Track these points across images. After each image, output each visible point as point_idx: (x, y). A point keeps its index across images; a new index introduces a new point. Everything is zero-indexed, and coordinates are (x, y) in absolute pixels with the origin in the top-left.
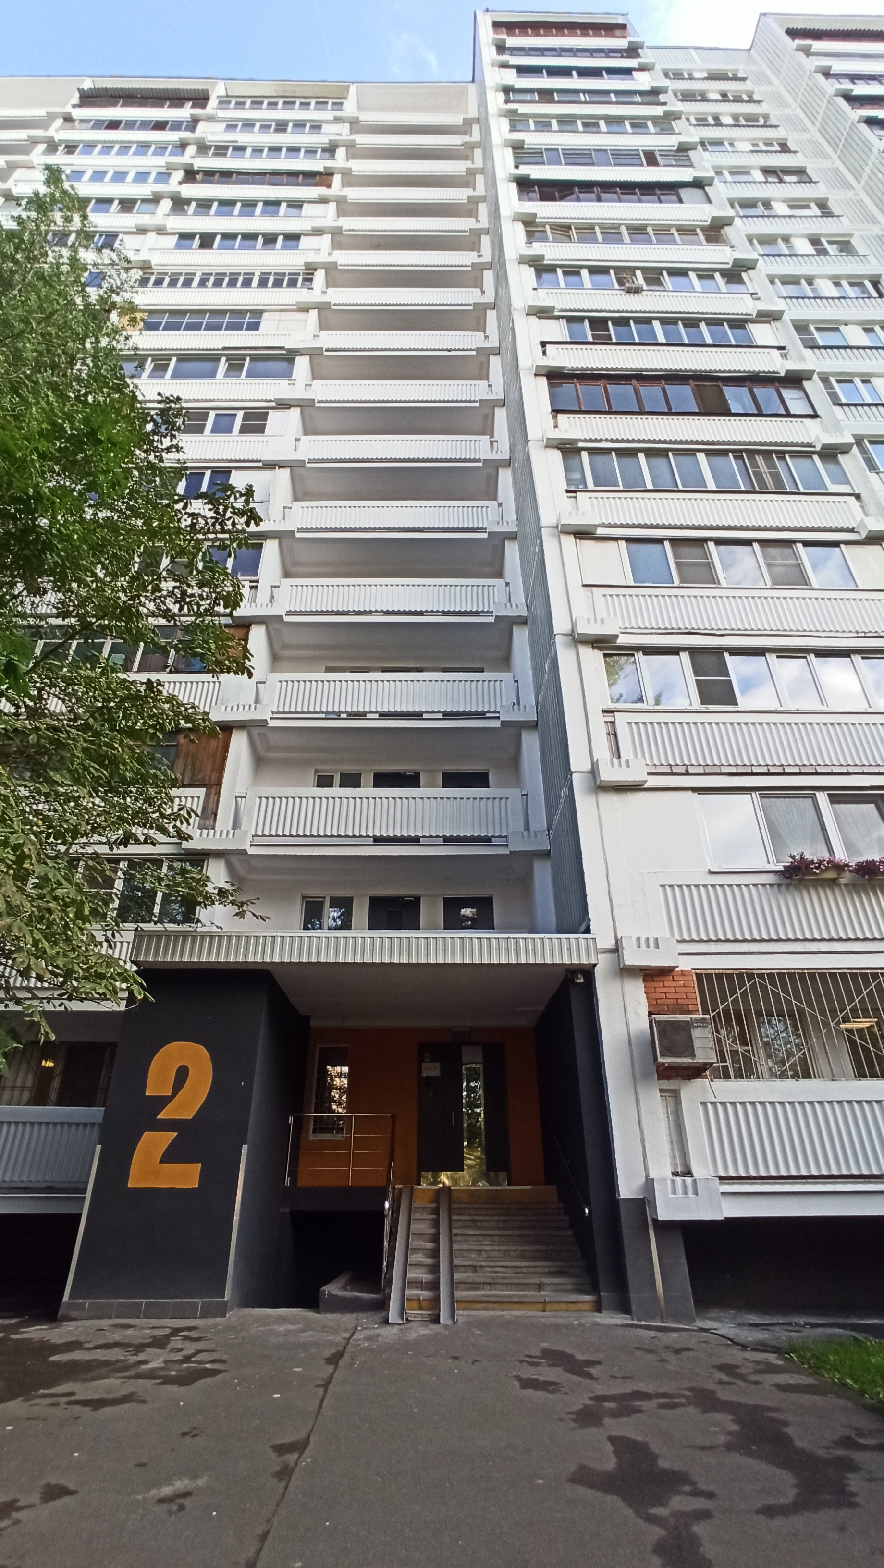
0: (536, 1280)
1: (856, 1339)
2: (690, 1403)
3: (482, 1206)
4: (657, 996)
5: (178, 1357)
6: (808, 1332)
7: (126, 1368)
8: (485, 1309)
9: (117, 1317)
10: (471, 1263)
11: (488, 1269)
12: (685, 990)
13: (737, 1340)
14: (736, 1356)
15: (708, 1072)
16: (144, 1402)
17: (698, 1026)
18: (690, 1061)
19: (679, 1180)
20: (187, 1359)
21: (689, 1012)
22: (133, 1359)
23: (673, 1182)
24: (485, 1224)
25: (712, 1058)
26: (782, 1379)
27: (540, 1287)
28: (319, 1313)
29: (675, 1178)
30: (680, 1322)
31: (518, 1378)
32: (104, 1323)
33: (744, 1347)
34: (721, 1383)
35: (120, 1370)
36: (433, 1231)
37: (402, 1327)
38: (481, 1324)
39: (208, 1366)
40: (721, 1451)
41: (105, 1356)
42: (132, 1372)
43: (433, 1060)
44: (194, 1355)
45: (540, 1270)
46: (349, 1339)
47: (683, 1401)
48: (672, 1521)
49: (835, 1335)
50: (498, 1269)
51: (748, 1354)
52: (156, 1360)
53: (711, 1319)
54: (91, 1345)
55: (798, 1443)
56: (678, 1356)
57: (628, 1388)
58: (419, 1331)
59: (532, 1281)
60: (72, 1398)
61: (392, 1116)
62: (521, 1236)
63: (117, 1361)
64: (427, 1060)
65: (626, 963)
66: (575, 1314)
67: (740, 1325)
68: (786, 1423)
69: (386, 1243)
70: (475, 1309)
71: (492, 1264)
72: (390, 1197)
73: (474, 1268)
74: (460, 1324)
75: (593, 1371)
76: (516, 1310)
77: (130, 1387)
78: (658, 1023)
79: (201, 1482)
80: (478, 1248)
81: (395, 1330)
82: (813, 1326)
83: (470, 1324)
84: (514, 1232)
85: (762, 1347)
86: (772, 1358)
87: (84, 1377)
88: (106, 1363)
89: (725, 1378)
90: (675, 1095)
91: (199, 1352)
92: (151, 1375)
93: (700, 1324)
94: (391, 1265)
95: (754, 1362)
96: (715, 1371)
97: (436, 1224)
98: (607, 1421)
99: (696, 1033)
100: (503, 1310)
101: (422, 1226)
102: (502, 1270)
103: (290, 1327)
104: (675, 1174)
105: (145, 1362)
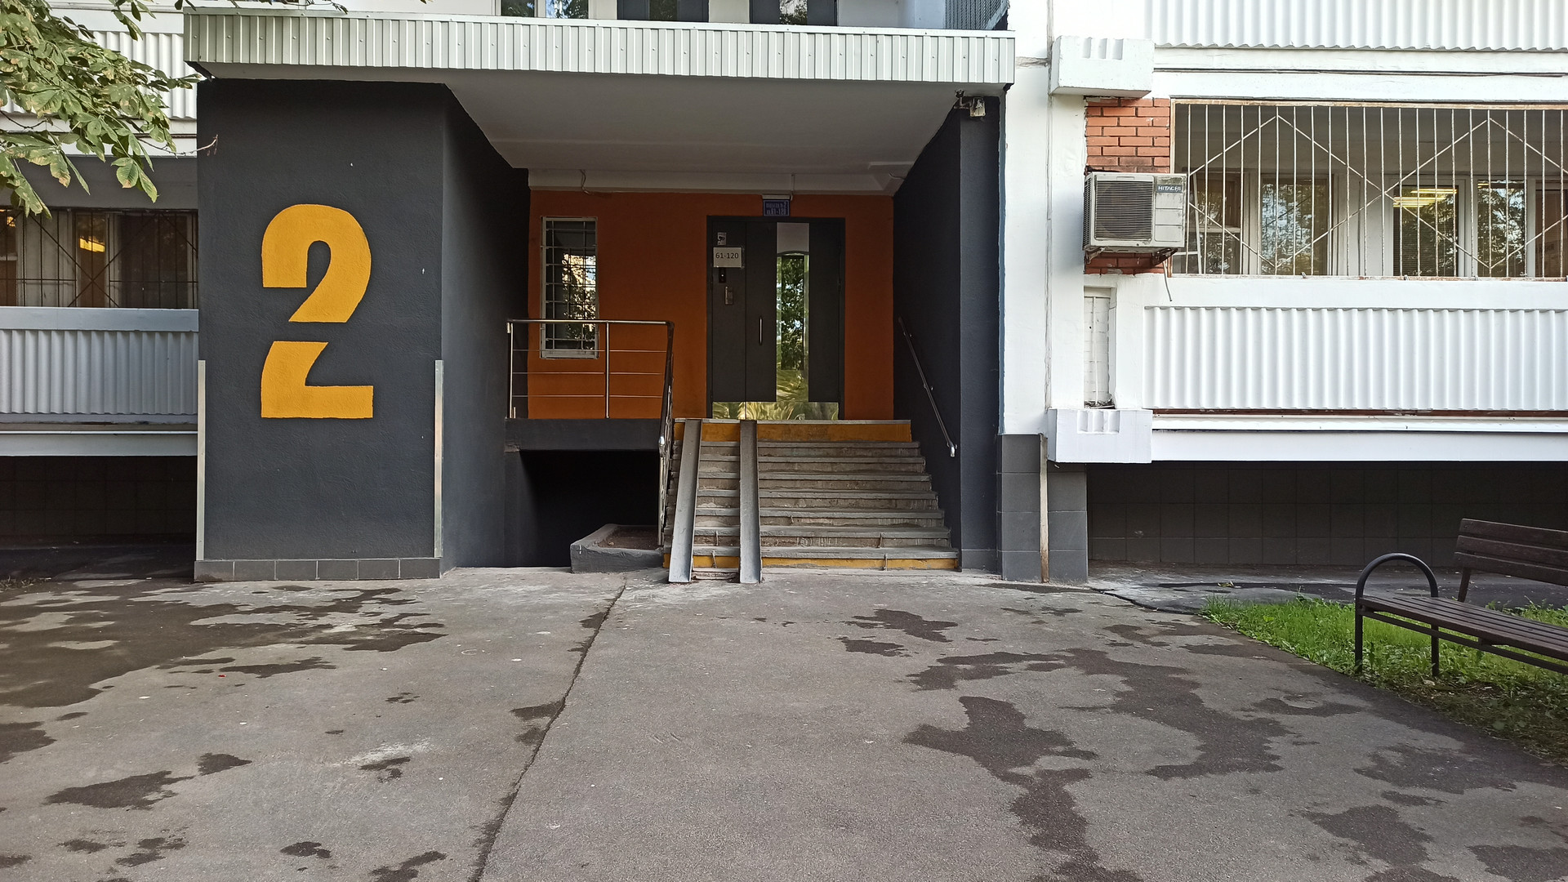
0: (875, 534)
1: (1302, 599)
2: (1070, 665)
3: (802, 445)
4: (1105, 141)
5: (376, 620)
6: (1238, 592)
7: (304, 633)
8: (799, 566)
9: (281, 579)
10: (785, 514)
11: (808, 521)
12: (1153, 132)
13: (1141, 601)
14: (1138, 617)
15: (1165, 263)
16: (333, 667)
17: (1164, 191)
18: (1141, 244)
19: (1094, 412)
20: (387, 623)
21: (1153, 168)
22: (311, 623)
23: (1086, 414)
24: (805, 467)
25: (1177, 239)
26: (1193, 640)
27: (879, 542)
28: (571, 572)
29: (1088, 409)
30: (1066, 582)
31: (844, 640)
32: (264, 585)
33: (1149, 608)
34: (1114, 644)
35: (292, 635)
36: (732, 475)
37: (687, 586)
38: (797, 584)
39: (419, 630)
40: (1108, 713)
41: (270, 620)
42: (312, 637)
43: (729, 244)
44: (397, 619)
45: (880, 522)
46: (615, 600)
47: (1062, 662)
48: (1037, 780)
49: (1273, 595)
50: (821, 521)
51: (1152, 616)
52: (344, 624)
53: (1106, 579)
54: (248, 609)
55: (1207, 704)
56: (1061, 618)
57: (990, 649)
58: (710, 590)
59: (868, 535)
60: (229, 665)
61: (668, 324)
62: (856, 482)
63: (289, 625)
64: (720, 243)
65: (1062, 84)
66: (925, 573)
67: (1146, 585)
68: (1195, 685)
69: (662, 489)
70: (788, 567)
71: (812, 515)
72: (668, 430)
73: (788, 520)
74: (766, 583)
75: (944, 633)
76: (845, 567)
77: (310, 652)
78: (1099, 184)
79: (419, 748)
80: (795, 495)
81: (678, 589)
82: (1244, 586)
83: (781, 584)
84: (845, 477)
85: (1174, 608)
86: (1185, 620)
87: (243, 642)
88: (274, 627)
89: (1119, 639)
90: (1109, 293)
91: (403, 615)
92: (339, 639)
93: (1092, 584)
94: (670, 516)
95: (1160, 623)
96: (1108, 632)
97: (736, 466)
98: (961, 683)
99: (1160, 201)
100: (826, 568)
101: (713, 468)
102: (827, 521)
103: (532, 588)
104: (1090, 404)
105: (329, 626)
